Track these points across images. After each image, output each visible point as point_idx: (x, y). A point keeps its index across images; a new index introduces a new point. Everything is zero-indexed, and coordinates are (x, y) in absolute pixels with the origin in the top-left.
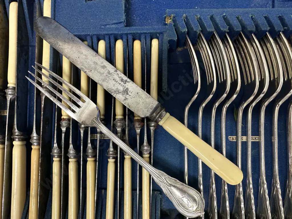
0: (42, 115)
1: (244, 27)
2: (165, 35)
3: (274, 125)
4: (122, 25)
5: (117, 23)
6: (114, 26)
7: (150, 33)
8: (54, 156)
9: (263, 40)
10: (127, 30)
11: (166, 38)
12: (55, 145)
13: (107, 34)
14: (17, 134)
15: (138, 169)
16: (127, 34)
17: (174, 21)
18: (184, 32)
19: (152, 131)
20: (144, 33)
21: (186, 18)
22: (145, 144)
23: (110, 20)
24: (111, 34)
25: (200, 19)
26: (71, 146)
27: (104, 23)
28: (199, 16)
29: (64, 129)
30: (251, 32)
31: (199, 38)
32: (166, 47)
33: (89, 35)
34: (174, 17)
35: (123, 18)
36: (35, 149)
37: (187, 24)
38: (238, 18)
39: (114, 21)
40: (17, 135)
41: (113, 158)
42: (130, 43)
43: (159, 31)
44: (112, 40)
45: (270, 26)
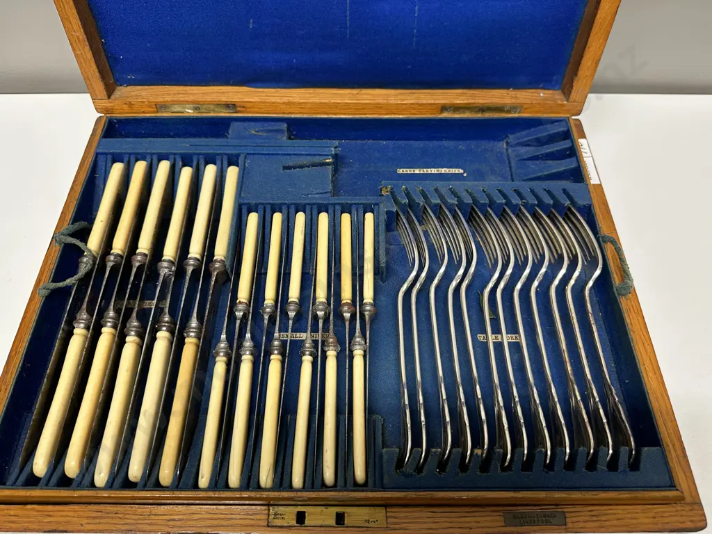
0: (210, 295)
1: (475, 201)
2: (382, 206)
3: (532, 305)
4: (328, 195)
5: (321, 193)
6: (317, 196)
7: (363, 204)
8: (218, 354)
9: (502, 216)
10: (334, 200)
11: (383, 208)
12: (223, 336)
13: (309, 204)
14: (166, 319)
15: (347, 367)
16: (334, 205)
17: (392, 193)
18: (405, 203)
19: (367, 317)
20: (355, 204)
21: (406, 189)
22: (357, 334)
23: (313, 189)
24: (315, 204)
25: (422, 190)
26: (248, 335)
27: (307, 193)
28: (421, 188)
29: (239, 314)
30: (484, 205)
31: (424, 213)
32: (383, 217)
33: (285, 204)
34: (392, 189)
35: (330, 188)
36: (191, 343)
37: (408, 195)
38: (467, 191)
39: (318, 191)
40: (167, 322)
41: (311, 355)
42: (337, 215)
43: (373, 202)
44: (315, 212)
45: (505, 198)
